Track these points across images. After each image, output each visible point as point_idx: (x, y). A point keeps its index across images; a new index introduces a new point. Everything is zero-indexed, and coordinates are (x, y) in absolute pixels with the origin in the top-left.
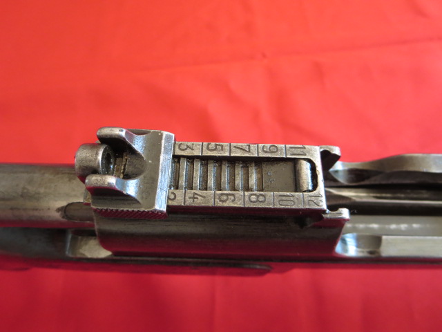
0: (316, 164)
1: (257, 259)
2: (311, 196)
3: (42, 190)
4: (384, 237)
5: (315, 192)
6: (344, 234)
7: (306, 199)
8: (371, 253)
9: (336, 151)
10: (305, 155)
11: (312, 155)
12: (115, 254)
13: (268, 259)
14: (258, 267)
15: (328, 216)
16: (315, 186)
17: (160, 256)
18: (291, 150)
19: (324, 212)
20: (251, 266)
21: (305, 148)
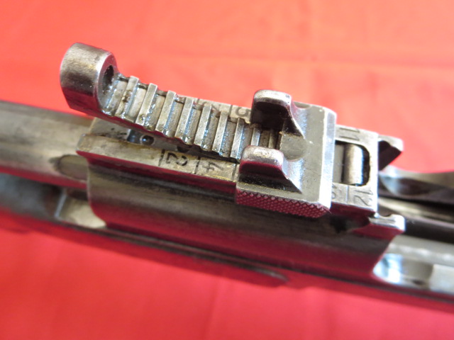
0: (371, 155)
1: (274, 264)
2: (359, 191)
3: (38, 135)
4: (437, 267)
5: (364, 187)
6: (388, 253)
7: (352, 194)
8: (417, 282)
9: (398, 144)
10: (358, 140)
11: (367, 142)
12: (109, 225)
13: (286, 266)
14: (273, 274)
15: (376, 221)
16: (366, 180)
17: (159, 237)
18: (341, 131)
19: (371, 214)
20: (266, 272)
21: (359, 132)
